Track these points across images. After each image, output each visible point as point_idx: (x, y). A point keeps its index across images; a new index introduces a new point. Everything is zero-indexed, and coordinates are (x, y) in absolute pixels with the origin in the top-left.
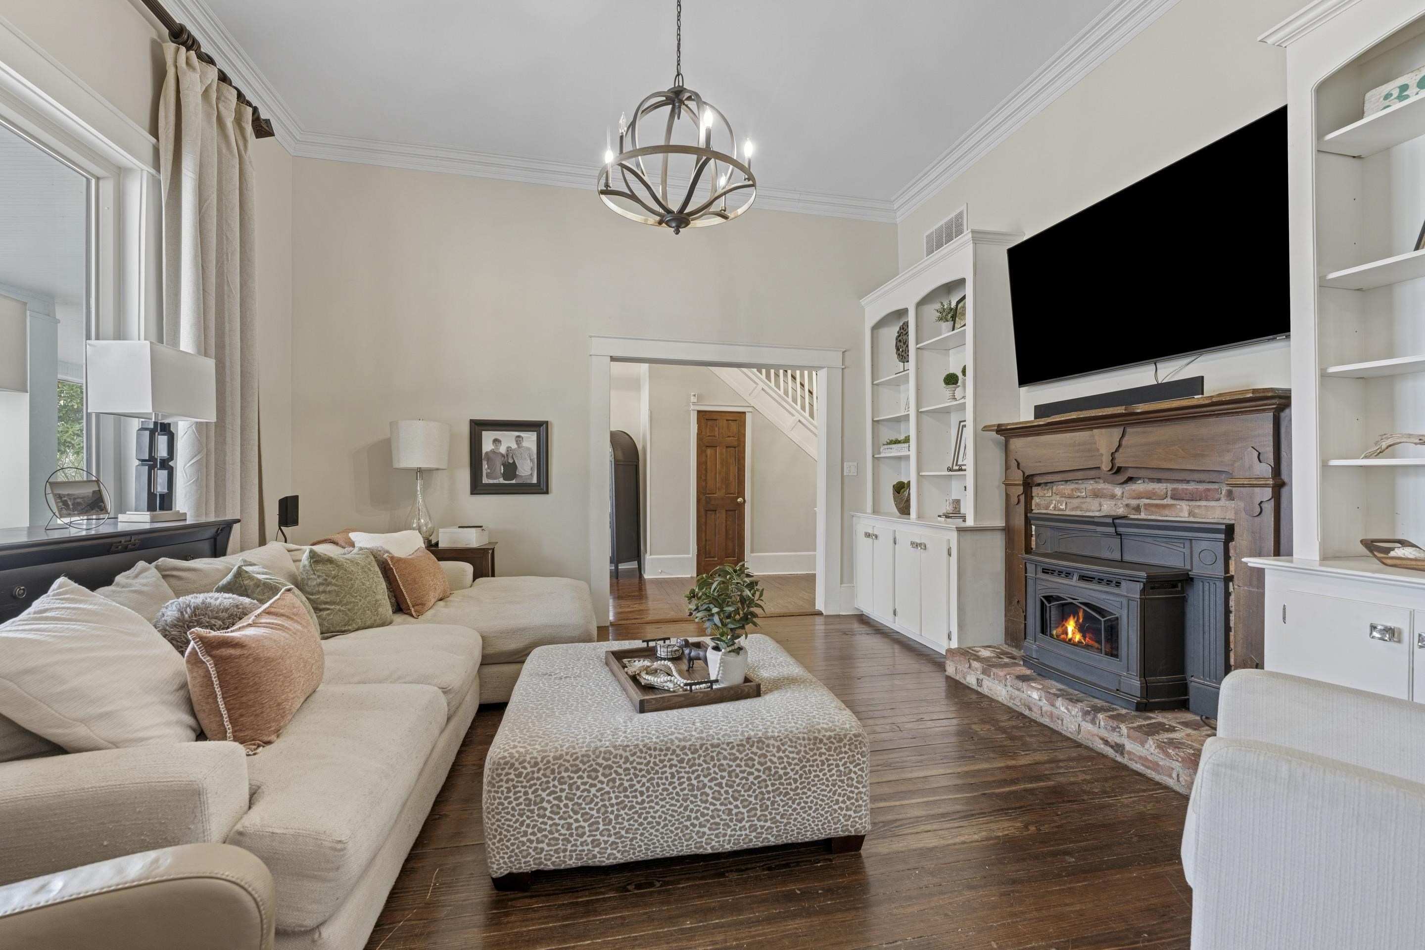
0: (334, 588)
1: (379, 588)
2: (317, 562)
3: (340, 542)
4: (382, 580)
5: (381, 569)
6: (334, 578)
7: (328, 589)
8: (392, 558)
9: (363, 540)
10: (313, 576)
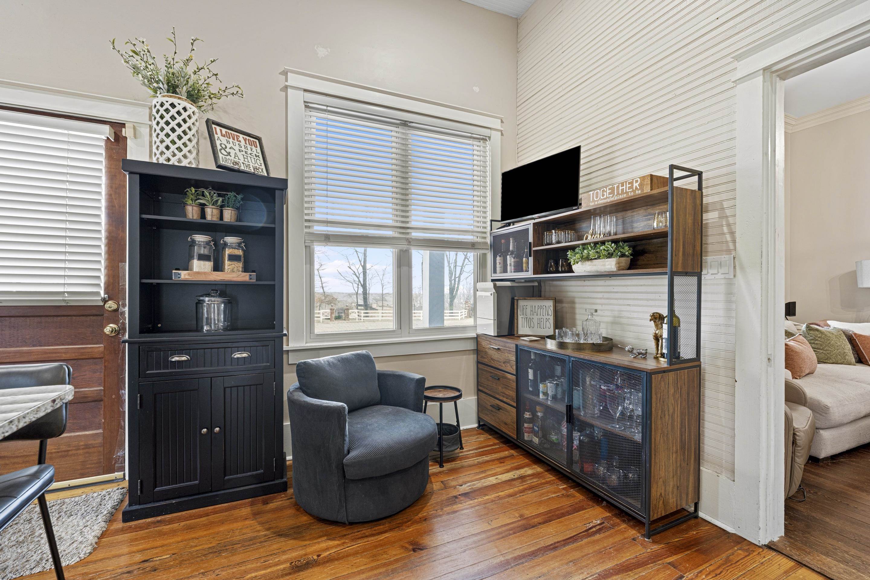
0: (819, 342)
1: (846, 347)
2: (810, 330)
3: (821, 325)
4: (848, 343)
5: (848, 339)
6: (819, 337)
7: (816, 342)
8: (855, 334)
9: (834, 324)
10: (808, 336)
